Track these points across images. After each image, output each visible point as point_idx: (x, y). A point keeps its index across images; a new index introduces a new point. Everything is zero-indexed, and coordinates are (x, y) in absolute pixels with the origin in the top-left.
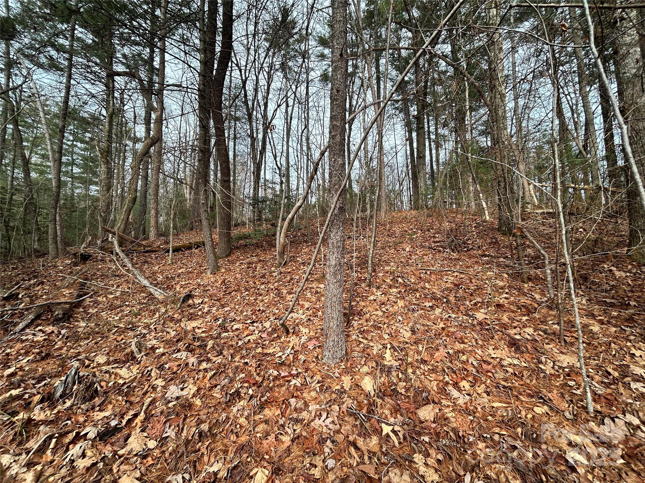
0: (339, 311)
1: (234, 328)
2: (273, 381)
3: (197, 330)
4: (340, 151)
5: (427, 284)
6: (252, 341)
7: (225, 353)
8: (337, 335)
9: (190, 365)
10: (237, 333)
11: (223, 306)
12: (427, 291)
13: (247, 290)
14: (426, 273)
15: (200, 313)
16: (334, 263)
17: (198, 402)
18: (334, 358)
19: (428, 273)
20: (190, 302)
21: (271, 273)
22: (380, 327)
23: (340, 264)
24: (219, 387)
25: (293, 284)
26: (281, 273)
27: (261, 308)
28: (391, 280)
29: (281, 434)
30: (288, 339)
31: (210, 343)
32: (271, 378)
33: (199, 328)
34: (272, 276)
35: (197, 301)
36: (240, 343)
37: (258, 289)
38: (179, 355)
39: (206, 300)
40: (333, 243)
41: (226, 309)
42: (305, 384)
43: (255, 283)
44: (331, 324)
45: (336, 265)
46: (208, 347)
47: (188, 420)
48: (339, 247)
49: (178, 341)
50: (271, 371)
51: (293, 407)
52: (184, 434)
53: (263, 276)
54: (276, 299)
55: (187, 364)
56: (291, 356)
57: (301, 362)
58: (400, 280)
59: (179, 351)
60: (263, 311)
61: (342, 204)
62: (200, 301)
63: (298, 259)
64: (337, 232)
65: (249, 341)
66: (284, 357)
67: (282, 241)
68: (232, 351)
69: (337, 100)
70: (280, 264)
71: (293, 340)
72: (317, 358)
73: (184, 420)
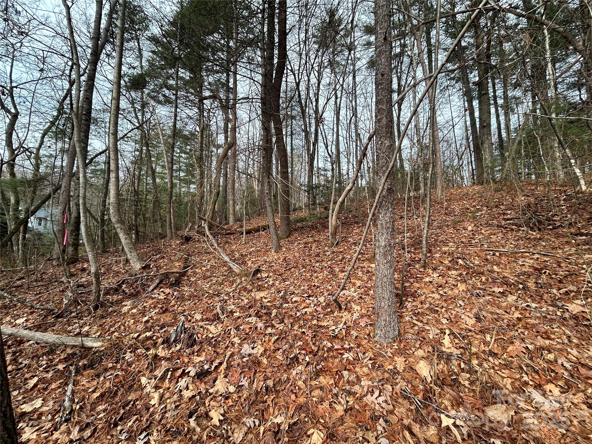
0: (390, 292)
1: (293, 300)
2: (328, 352)
3: (264, 300)
4: (387, 133)
5: (495, 267)
6: (308, 313)
7: (286, 321)
8: (389, 315)
9: (259, 329)
10: (295, 305)
11: (284, 280)
12: (495, 275)
13: (304, 267)
14: (494, 255)
15: (266, 285)
16: (383, 244)
17: (265, 361)
18: (386, 338)
19: (497, 254)
20: (259, 275)
21: (324, 252)
22: (437, 311)
23: (390, 245)
24: (281, 350)
25: (345, 263)
26: (334, 252)
27: (316, 284)
28: (450, 262)
29: (335, 403)
30: (341, 315)
31: (274, 312)
32: (325, 349)
33: (265, 298)
34: (326, 255)
35: (265, 275)
36: (298, 314)
37: (314, 267)
38: (250, 319)
39: (271, 274)
40: (382, 224)
41: (287, 283)
42: (357, 359)
43: (311, 261)
44: (383, 304)
45: (386, 246)
46: (273, 315)
47: (257, 375)
48: (388, 228)
49: (250, 308)
50: (325, 342)
51: (346, 379)
52: (255, 386)
53: (318, 255)
54: (329, 277)
55: (256, 328)
56: (344, 331)
57: (354, 338)
58: (460, 261)
59: (250, 316)
60: (318, 287)
61: (391, 185)
62: (266, 275)
63: (349, 239)
64: (386, 214)
65: (306, 313)
66: (337, 331)
67: (334, 223)
68: (291, 321)
69: (381, 84)
70: (333, 244)
71: (346, 316)
72: (369, 335)
73: (255, 374)
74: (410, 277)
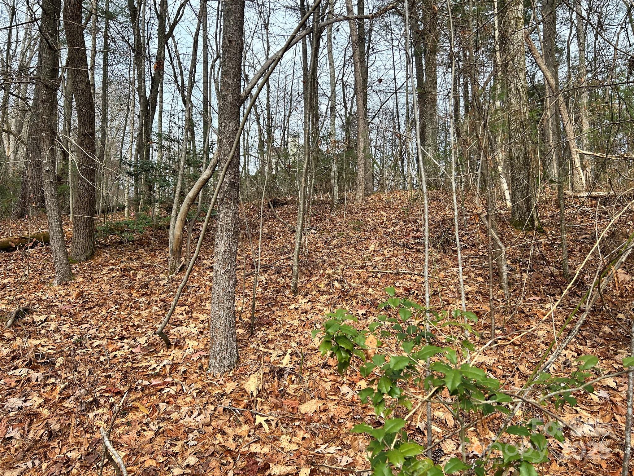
0: (228, 308)
1: (94, 345)
2: (142, 390)
3: (40, 348)
5: (370, 289)
6: (118, 356)
7: (80, 369)
8: (226, 338)
9: (34, 380)
10: (98, 350)
11: (79, 323)
12: (368, 298)
13: (116, 303)
14: (376, 276)
15: (43, 332)
16: (222, 250)
17: (46, 412)
18: (221, 366)
19: (379, 276)
20: (28, 318)
21: (158, 281)
22: (290, 336)
23: (230, 251)
24: (72, 398)
25: (189, 294)
26: (173, 280)
27: (136, 324)
28: (327, 285)
29: (145, 430)
30: (168, 353)
31: (60, 360)
32: (140, 387)
33: (42, 346)
34: (159, 285)
35: (38, 318)
36: (102, 359)
37: (135, 302)
38: (17, 372)
39: (53, 316)
40: (222, 225)
41: (84, 326)
42: (181, 392)
43: (131, 295)
44: (218, 324)
46: (58, 365)
47: (34, 426)
48: (229, 230)
49: (13, 359)
50: (140, 381)
51: (162, 410)
52: (31, 435)
53: (146, 286)
54: (159, 313)
55: (29, 380)
56: (168, 367)
57: (180, 373)
58: (337, 284)
59: (16, 368)
60: (138, 326)
61: (234, 178)
62: (43, 317)
64: (227, 213)
65: (115, 356)
66: (158, 368)
67: (178, 232)
68: (90, 366)
69: (229, 52)
70: (174, 268)
71: (175, 353)
72: (201, 368)
73: (30, 425)
74: (273, 306)
